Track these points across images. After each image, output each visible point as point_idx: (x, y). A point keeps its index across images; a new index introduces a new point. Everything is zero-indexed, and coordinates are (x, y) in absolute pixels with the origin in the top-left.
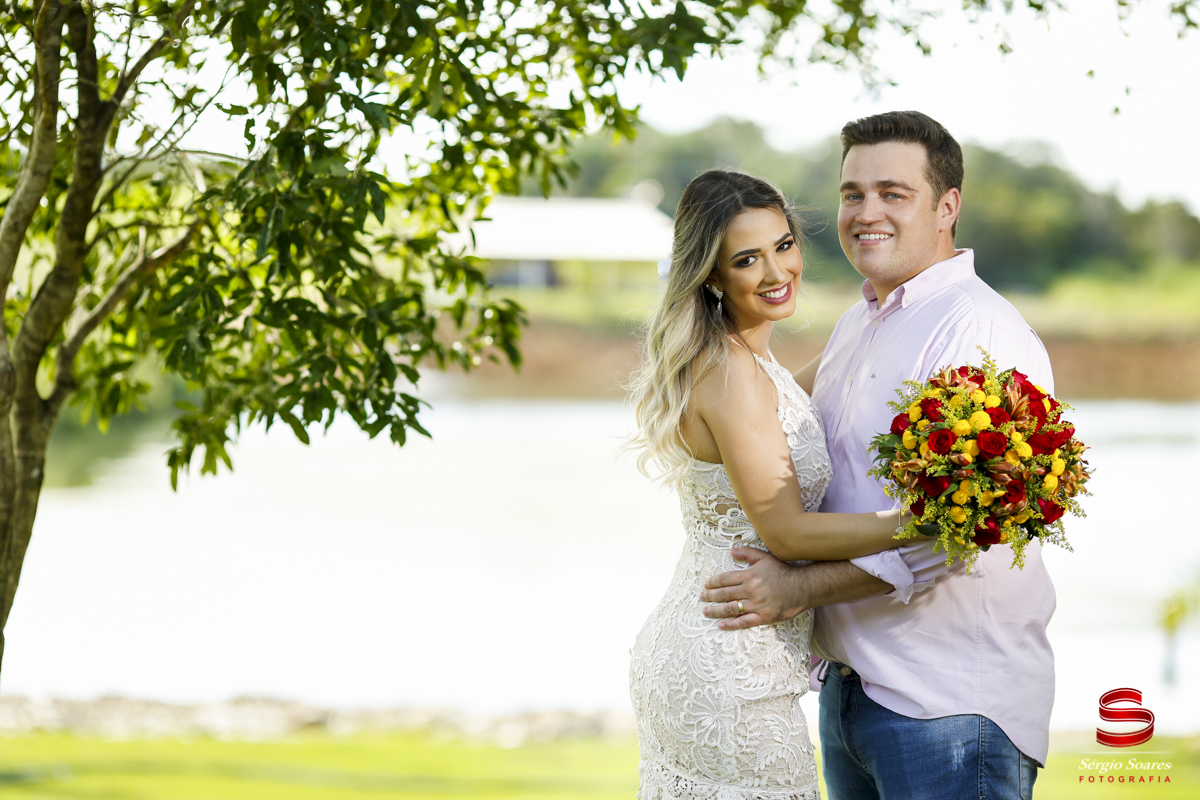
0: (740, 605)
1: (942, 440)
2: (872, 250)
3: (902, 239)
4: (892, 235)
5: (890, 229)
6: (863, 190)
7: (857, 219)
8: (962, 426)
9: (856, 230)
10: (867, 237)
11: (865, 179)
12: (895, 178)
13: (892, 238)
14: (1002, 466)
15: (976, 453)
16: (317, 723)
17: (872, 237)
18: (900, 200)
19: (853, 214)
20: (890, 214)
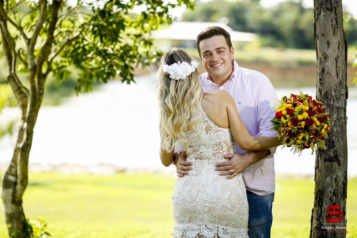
0: (232, 171)
1: (295, 122)
2: (219, 69)
3: (226, 63)
4: (223, 63)
5: (222, 61)
6: (212, 52)
7: (212, 61)
8: (300, 117)
9: (212, 64)
10: (216, 65)
11: (212, 49)
12: (220, 47)
13: (223, 64)
14: (312, 129)
15: (305, 125)
16: (122, 171)
17: (218, 65)
18: (222, 53)
19: (210, 60)
20: (221, 57)
